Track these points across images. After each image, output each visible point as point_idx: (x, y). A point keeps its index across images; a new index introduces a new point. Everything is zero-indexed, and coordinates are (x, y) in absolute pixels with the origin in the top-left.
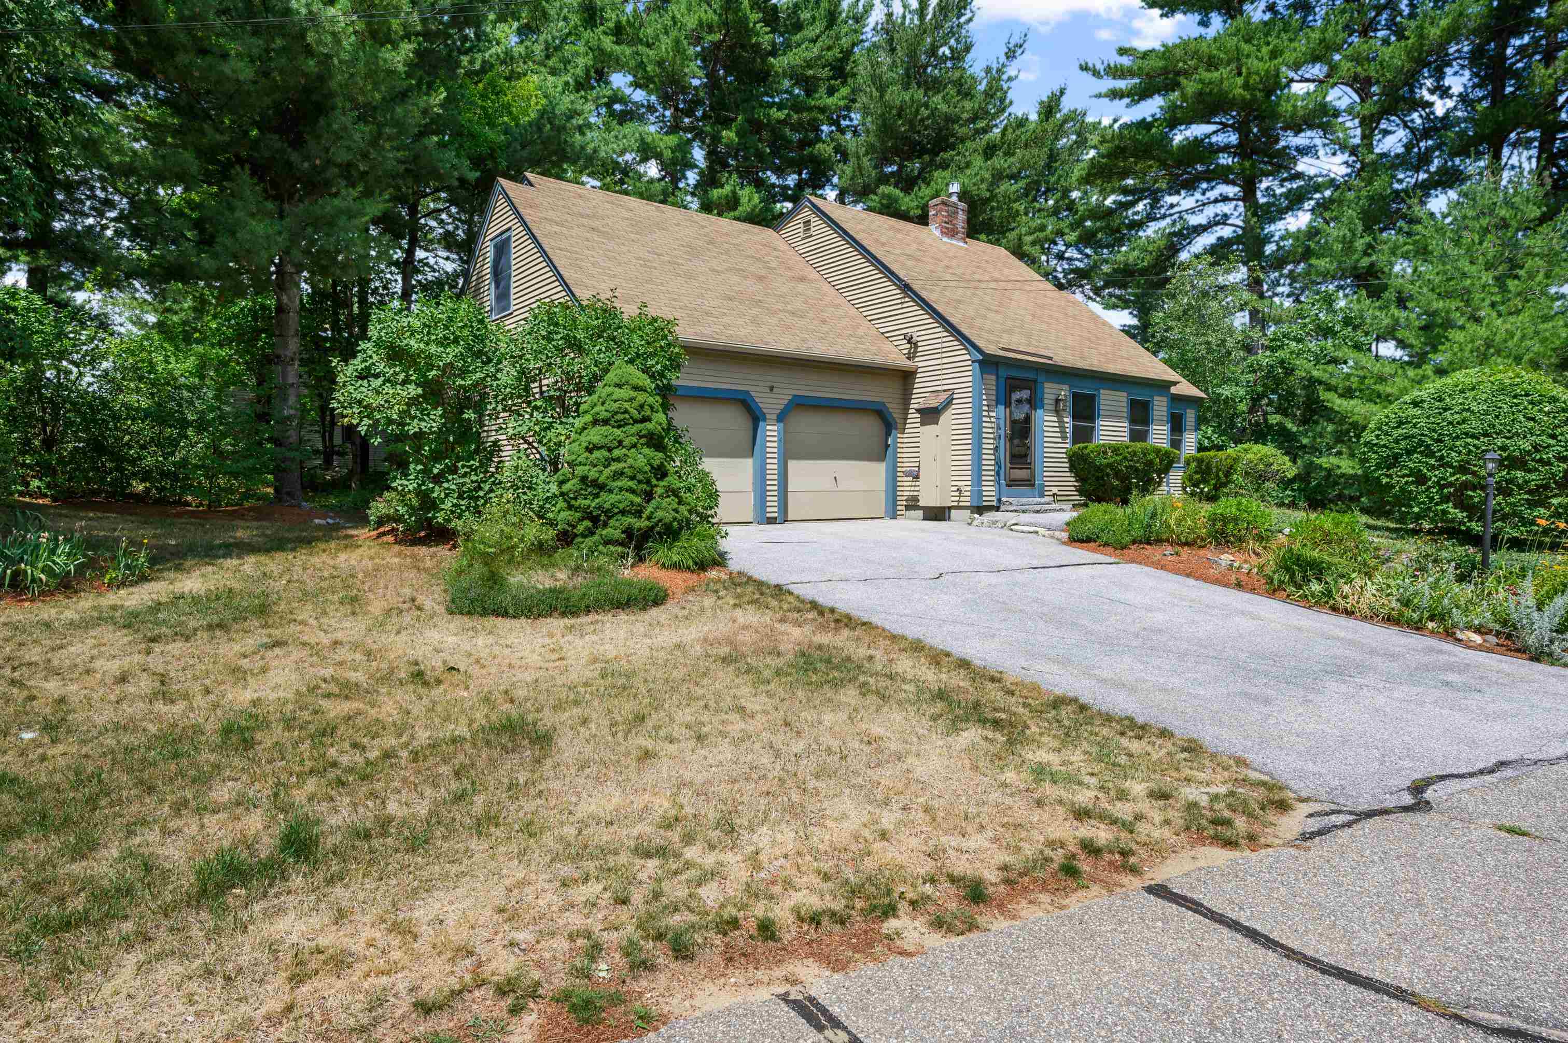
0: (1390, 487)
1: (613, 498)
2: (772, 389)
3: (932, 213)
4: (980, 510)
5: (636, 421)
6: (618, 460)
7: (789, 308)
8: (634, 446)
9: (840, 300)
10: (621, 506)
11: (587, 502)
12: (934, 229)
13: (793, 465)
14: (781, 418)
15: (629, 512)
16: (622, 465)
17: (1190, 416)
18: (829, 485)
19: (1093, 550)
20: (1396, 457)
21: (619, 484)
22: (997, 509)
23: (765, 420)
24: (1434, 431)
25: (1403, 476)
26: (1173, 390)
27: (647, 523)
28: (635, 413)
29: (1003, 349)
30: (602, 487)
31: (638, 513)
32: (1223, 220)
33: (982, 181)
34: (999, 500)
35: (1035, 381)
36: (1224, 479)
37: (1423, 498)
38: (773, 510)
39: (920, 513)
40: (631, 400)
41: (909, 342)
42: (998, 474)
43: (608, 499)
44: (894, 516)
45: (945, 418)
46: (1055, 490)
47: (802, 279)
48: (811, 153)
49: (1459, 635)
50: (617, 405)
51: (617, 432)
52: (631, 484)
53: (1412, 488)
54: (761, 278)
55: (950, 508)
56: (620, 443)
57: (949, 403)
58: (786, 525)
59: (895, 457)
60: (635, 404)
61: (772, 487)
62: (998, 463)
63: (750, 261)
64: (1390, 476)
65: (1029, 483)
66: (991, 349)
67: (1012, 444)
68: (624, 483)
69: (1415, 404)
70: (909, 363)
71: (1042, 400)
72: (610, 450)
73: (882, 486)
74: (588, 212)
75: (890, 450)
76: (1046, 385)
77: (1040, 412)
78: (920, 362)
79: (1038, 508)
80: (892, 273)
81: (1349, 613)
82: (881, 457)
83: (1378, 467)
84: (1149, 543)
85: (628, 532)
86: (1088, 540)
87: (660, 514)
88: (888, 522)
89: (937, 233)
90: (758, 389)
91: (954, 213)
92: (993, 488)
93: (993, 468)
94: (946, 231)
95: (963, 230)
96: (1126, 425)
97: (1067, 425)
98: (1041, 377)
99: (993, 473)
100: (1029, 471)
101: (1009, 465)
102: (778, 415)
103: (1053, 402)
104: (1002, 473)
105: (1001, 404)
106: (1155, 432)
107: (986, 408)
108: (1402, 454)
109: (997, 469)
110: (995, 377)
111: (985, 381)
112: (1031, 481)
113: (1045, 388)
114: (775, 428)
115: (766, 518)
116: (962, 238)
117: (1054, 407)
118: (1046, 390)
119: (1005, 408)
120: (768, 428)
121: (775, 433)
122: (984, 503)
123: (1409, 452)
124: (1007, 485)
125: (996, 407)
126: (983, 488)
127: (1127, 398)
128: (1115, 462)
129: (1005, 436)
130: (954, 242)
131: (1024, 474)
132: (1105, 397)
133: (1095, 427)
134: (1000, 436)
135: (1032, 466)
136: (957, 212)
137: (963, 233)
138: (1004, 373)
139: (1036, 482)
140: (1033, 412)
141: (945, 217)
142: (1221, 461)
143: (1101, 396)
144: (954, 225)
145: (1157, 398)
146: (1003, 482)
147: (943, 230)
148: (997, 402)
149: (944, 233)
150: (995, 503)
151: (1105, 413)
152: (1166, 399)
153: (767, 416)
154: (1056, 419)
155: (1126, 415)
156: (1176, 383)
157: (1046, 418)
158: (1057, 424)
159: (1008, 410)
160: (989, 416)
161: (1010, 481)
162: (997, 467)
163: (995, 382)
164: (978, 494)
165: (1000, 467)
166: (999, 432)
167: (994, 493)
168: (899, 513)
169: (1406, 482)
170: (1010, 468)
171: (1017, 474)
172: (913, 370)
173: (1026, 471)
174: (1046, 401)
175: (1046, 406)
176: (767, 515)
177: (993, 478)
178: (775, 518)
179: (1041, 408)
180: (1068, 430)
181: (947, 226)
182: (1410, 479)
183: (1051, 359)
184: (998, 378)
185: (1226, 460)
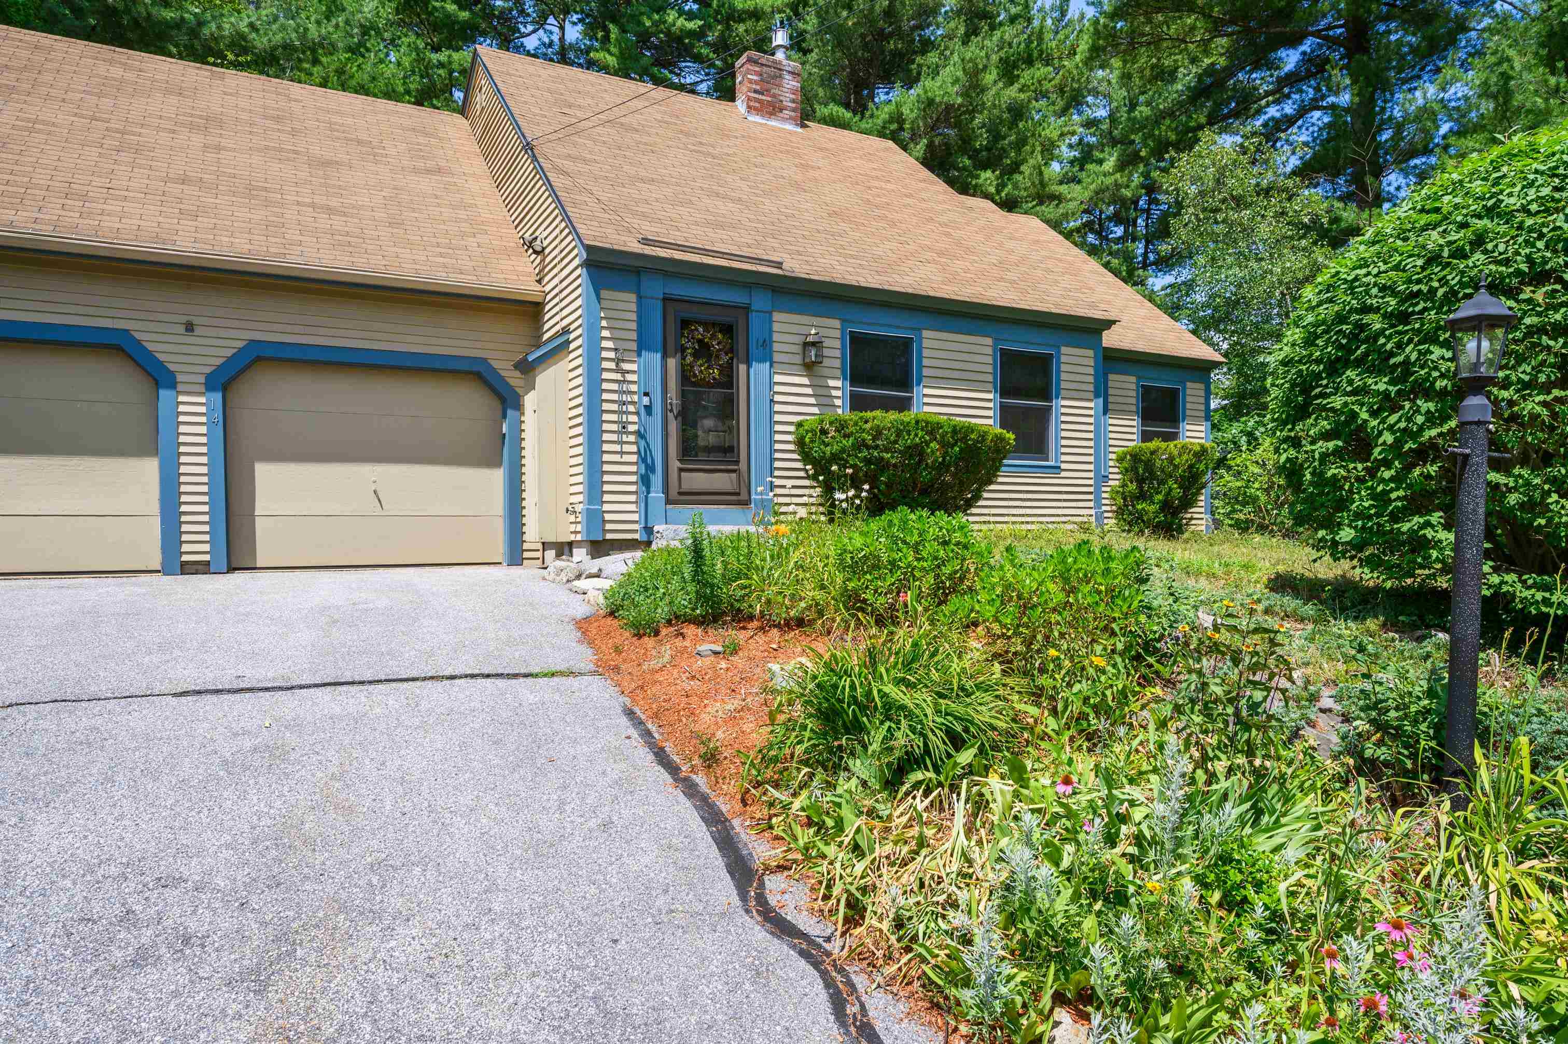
2: (190, 327)
3: (739, 79)
4: (600, 548)
12: (741, 105)
14: (217, 381)
17: (1194, 394)
18: (365, 504)
22: (645, 546)
23: (172, 384)
26: (1110, 339)
29: (646, 241)
34: (649, 530)
35: (746, 309)
41: (535, 251)
42: (645, 481)
45: (548, 377)
55: (571, 545)
58: (239, 578)
59: (518, 457)
61: (196, 505)
62: (644, 458)
65: (736, 498)
67: (685, 429)
70: (538, 287)
71: (766, 344)
73: (501, 508)
75: (507, 444)
76: (777, 316)
77: (759, 370)
78: (547, 285)
80: (523, 135)
82: (497, 460)
88: (505, 570)
89: (744, 109)
90: (152, 326)
91: (775, 77)
92: (633, 507)
93: (634, 468)
94: (757, 105)
95: (794, 105)
96: (991, 396)
97: (834, 393)
98: (760, 301)
99: (634, 478)
100: (734, 475)
101: (678, 464)
102: (209, 377)
103: (798, 349)
104: (657, 480)
105: (649, 349)
106: (1063, 410)
107: (612, 355)
108: (1318, 376)
109: (643, 471)
110: (633, 297)
111: (605, 304)
112: (738, 494)
113: (771, 322)
114: (202, 400)
115: (184, 564)
116: (791, 118)
117: (798, 359)
118: (776, 327)
119: (665, 356)
120: (181, 398)
121: (203, 409)
122: (609, 536)
123: (1334, 367)
124: (668, 502)
125: (639, 355)
126: (606, 507)
127: (994, 347)
128: (843, 450)
129: (666, 410)
130: (773, 123)
131: (721, 481)
132: (936, 344)
133: (911, 398)
134: (648, 409)
135: (743, 466)
136: (780, 76)
137: (794, 110)
138: (656, 288)
139: (753, 497)
140: (742, 368)
141: (756, 82)
142: (1171, 459)
143: (926, 343)
144: (774, 96)
145: (1064, 350)
146: (657, 494)
147: (752, 104)
148: (643, 345)
149: (756, 109)
150: (636, 536)
151: (947, 374)
152: (1091, 353)
153: (180, 378)
154: (805, 381)
155: (990, 378)
156: (1109, 324)
157: (777, 378)
158: (809, 391)
159: (672, 363)
160: (618, 370)
161: (680, 493)
162: (643, 467)
163: (634, 307)
164: (595, 518)
165: (651, 468)
166: (646, 400)
167: (635, 517)
168: (526, 555)
169: (1324, 456)
170: (681, 470)
171: (698, 481)
172: (540, 300)
173: (725, 475)
174: (776, 347)
175: (777, 357)
176: (185, 558)
177: (633, 488)
178: (208, 563)
179: (761, 360)
180: (838, 402)
181: (760, 97)
182: (1331, 445)
183: (779, 265)
184: (640, 297)
185: (1180, 455)
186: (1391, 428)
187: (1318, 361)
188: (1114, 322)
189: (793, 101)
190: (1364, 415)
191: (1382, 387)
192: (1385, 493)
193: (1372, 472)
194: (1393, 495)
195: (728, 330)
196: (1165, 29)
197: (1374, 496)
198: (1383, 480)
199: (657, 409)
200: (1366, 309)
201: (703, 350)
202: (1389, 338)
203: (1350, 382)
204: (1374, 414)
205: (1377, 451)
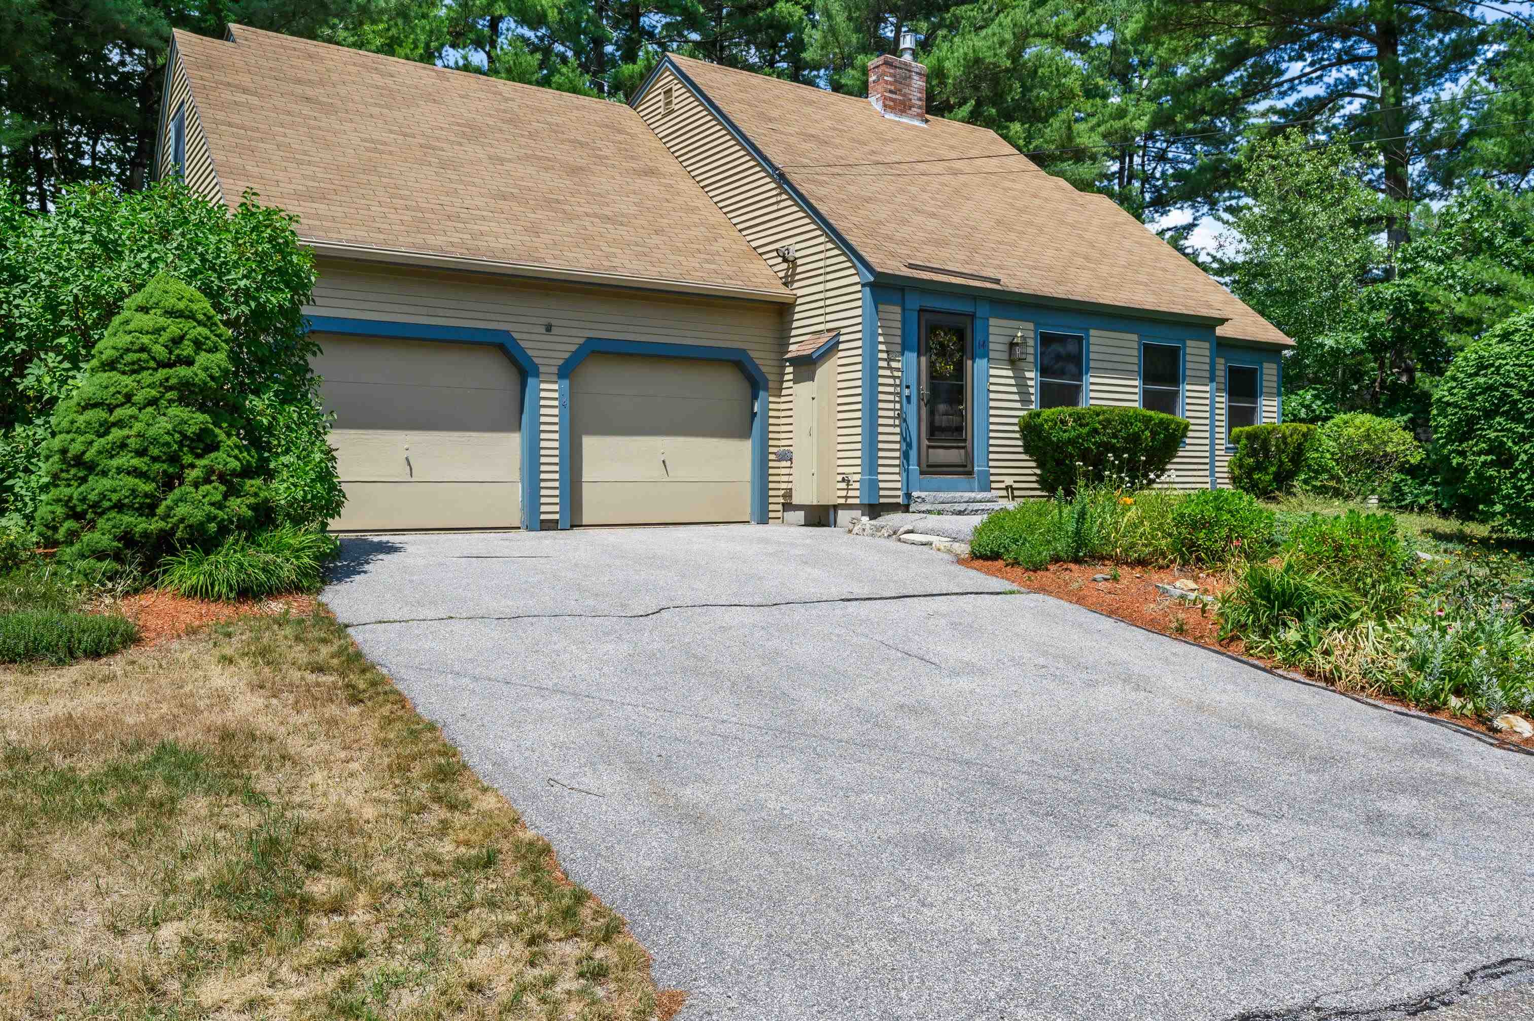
0: (1462, 470)
1: (105, 483)
2: (549, 328)
3: (872, 78)
4: (875, 510)
5: (162, 365)
6: (120, 424)
7: (607, 211)
8: (153, 402)
9: (702, 202)
10: (115, 497)
11: (67, 491)
12: (875, 102)
13: (590, 444)
14: (565, 371)
15: (131, 507)
16: (126, 432)
17: (1269, 373)
18: (657, 472)
19: (988, 572)
20: (1471, 421)
21: (115, 462)
22: (906, 508)
23: (537, 374)
24: (1525, 378)
25: (1479, 453)
26: (1220, 331)
27: (162, 524)
28: (159, 350)
29: (911, 266)
30: (91, 467)
31: (149, 508)
32: (1348, 88)
33: (1002, 43)
34: (908, 496)
35: (973, 316)
36: (1289, 465)
37: (1507, 489)
38: (551, 509)
39: (800, 515)
40: (158, 331)
41: (785, 260)
42: (906, 455)
43: (98, 485)
44: (763, 519)
45: (824, 371)
46: (1009, 481)
47: (650, 172)
48: (772, 17)
49: (1499, 723)
50: (128, 338)
51: (127, 380)
52: (136, 462)
53: (1492, 472)
54: (574, 171)
55: (836, 507)
56: (128, 397)
57: (831, 348)
58: (576, 531)
59: (765, 432)
60: (165, 337)
61: (551, 473)
62: (905, 439)
63: (566, 147)
64: (1462, 454)
65: (964, 469)
66: (894, 267)
67: (932, 413)
68: (125, 460)
69: (1505, 337)
70: (784, 290)
71: (985, 344)
72: (111, 410)
73: (748, 476)
74: (314, 77)
75: (757, 421)
76: (992, 321)
77: (981, 364)
78: (800, 290)
79: (962, 507)
80: (765, 159)
81: (1330, 680)
82: (744, 433)
83: (1449, 439)
84: (1077, 560)
85: (127, 538)
86: (995, 556)
87: (182, 510)
88: (755, 530)
89: (878, 107)
90: (525, 328)
91: (905, 78)
92: (897, 477)
93: (897, 446)
94: (892, 104)
95: (920, 103)
96: (1136, 383)
97: (1030, 383)
98: (982, 310)
99: (897, 454)
100: (962, 451)
101: (927, 442)
102: (560, 368)
103: (1005, 348)
104: (913, 454)
105: (911, 350)
106: (1188, 394)
107: (884, 356)
108: (1479, 418)
109: (904, 448)
110: (898, 309)
111: (881, 315)
112: (965, 466)
113: (988, 326)
114: (556, 387)
115: (543, 521)
116: (918, 115)
117: (1005, 356)
118: (992, 330)
119: (919, 356)
120: (543, 386)
121: (556, 395)
122: (882, 500)
123: (1489, 414)
124: (922, 473)
125: (903, 355)
126: (881, 477)
127: (1139, 343)
128: (1079, 436)
129: (920, 399)
130: (905, 120)
131: (953, 456)
132: (1100, 341)
133: (1081, 386)
134: (908, 398)
135: (969, 444)
136: (910, 77)
137: (920, 107)
138: (915, 302)
139: (976, 469)
140: (969, 362)
141: (891, 83)
142: (1284, 438)
143: (1092, 340)
144: (904, 95)
145: (1189, 343)
146: (914, 467)
147: (887, 102)
148: (905, 347)
149: (890, 107)
150: (900, 500)
151: (1105, 365)
152: (1207, 345)
153: (542, 369)
154: (1010, 373)
155: (1136, 368)
156: (1222, 321)
157: (992, 372)
158: (1012, 382)
159: (923, 359)
160: (889, 368)
161: (928, 466)
162: (904, 445)
163: (899, 317)
164: (873, 486)
165: (909, 445)
166: (907, 392)
167: (899, 485)
168: (771, 515)
169: (1484, 463)
170: (929, 447)
171: (941, 455)
172: (790, 301)
173: (956, 451)
174: (991, 346)
175: (992, 354)
176: (543, 517)
177: (897, 462)
178: (557, 521)
179: (982, 357)
180: (1032, 390)
181: (894, 96)
182: (1489, 458)
183: (997, 281)
184: (904, 310)
185: (1291, 435)
186: (1525, 452)
187: (1478, 409)
188: (1227, 320)
189: (920, 99)
190: (1510, 444)
191: (1520, 430)
192: (1522, 486)
193: (1514, 475)
194: (1527, 488)
195: (961, 335)
196: (1212, 13)
197: (1515, 486)
198: (1521, 479)
199: (914, 399)
200: (1508, 385)
201: (943, 351)
202: (1524, 404)
203: (1500, 424)
204: (1515, 443)
205: (1517, 463)
